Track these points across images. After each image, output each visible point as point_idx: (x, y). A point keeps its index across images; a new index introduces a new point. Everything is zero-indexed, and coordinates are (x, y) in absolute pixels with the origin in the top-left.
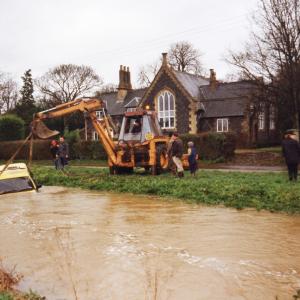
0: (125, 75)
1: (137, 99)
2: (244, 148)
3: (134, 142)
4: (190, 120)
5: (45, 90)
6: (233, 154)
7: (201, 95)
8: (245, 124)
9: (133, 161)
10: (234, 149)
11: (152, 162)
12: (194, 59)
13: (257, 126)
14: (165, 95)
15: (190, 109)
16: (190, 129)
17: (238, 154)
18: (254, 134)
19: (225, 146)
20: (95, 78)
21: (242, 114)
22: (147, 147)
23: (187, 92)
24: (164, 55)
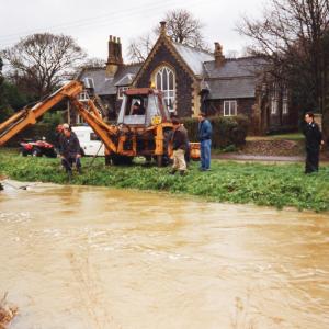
0: (115, 47)
1: (130, 76)
2: (256, 135)
3: (137, 126)
4: (193, 101)
5: (17, 64)
6: (244, 142)
7: (205, 73)
8: (256, 107)
9: (134, 149)
10: (245, 136)
11: (158, 150)
12: (193, 31)
13: (269, 110)
14: (164, 71)
15: (193, 89)
16: (192, 113)
17: (250, 142)
18: (265, 119)
19: (236, 133)
20: (78, 49)
21: (253, 95)
22: (153, 132)
23: (189, 68)
24: (163, 23)
